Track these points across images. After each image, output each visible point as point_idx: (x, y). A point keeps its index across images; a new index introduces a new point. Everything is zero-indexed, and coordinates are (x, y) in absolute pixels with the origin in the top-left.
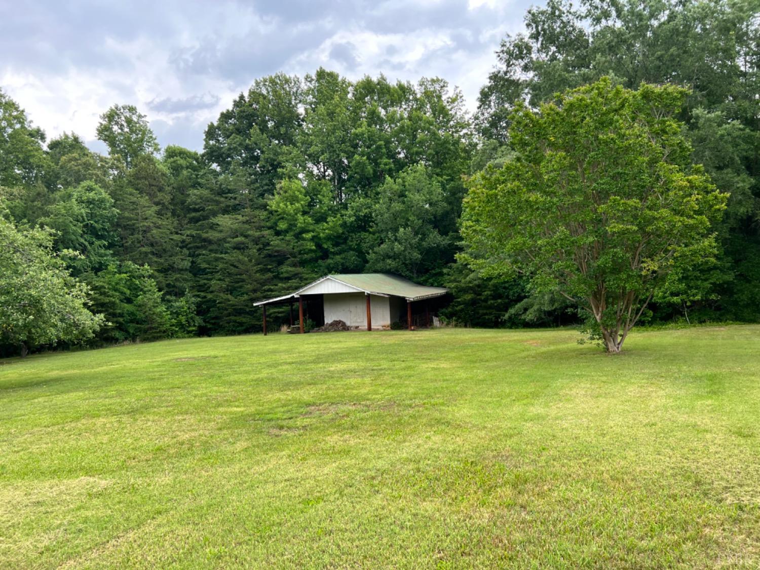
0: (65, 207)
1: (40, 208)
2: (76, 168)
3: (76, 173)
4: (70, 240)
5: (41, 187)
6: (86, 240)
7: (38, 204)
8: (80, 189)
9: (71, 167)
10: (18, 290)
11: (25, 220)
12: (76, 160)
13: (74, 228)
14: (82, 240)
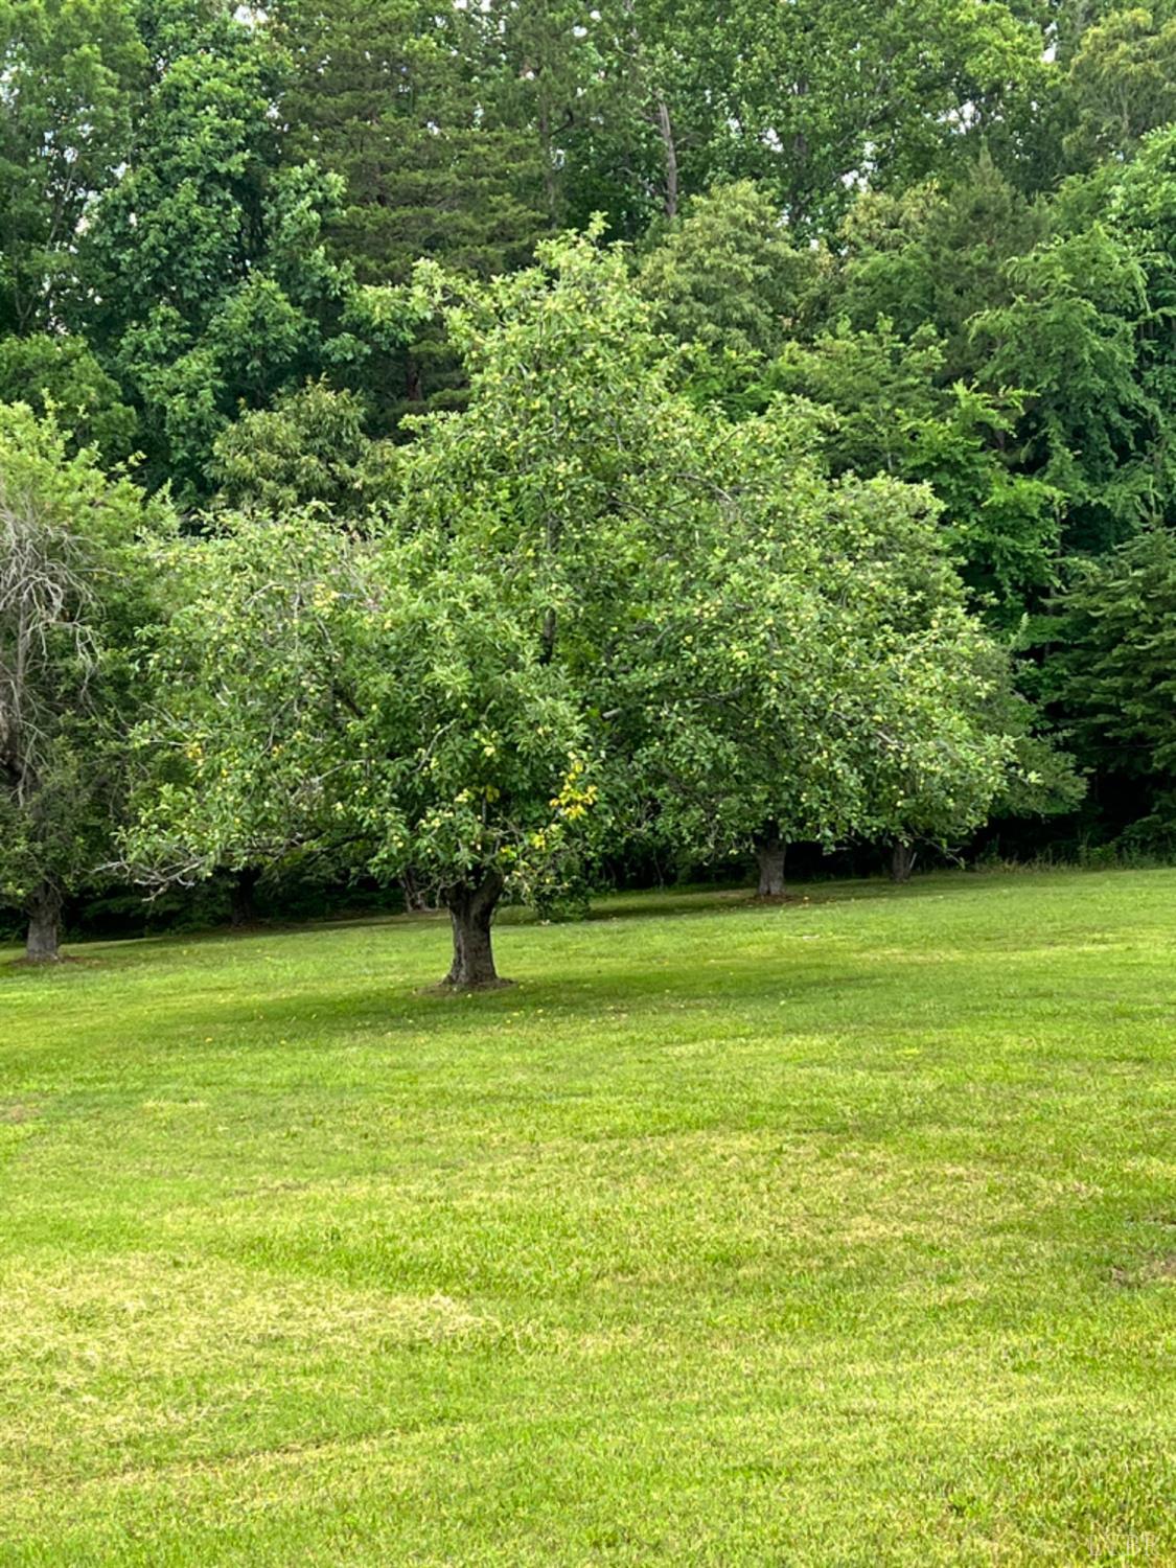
0: (1068, 255)
1: (980, 270)
2: (1134, 68)
3: (1136, 91)
4: (1087, 393)
5: (989, 182)
6: (1149, 393)
7: (975, 254)
8: (1139, 166)
9: (1115, 67)
10: (707, 642)
11: (928, 330)
12: (1139, 32)
13: (1098, 344)
14: (1133, 394)
